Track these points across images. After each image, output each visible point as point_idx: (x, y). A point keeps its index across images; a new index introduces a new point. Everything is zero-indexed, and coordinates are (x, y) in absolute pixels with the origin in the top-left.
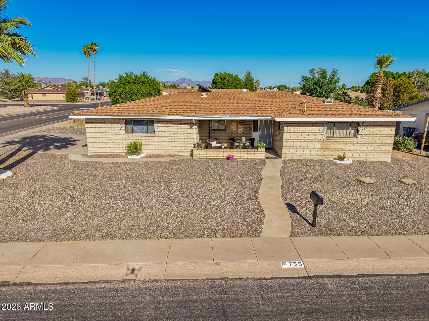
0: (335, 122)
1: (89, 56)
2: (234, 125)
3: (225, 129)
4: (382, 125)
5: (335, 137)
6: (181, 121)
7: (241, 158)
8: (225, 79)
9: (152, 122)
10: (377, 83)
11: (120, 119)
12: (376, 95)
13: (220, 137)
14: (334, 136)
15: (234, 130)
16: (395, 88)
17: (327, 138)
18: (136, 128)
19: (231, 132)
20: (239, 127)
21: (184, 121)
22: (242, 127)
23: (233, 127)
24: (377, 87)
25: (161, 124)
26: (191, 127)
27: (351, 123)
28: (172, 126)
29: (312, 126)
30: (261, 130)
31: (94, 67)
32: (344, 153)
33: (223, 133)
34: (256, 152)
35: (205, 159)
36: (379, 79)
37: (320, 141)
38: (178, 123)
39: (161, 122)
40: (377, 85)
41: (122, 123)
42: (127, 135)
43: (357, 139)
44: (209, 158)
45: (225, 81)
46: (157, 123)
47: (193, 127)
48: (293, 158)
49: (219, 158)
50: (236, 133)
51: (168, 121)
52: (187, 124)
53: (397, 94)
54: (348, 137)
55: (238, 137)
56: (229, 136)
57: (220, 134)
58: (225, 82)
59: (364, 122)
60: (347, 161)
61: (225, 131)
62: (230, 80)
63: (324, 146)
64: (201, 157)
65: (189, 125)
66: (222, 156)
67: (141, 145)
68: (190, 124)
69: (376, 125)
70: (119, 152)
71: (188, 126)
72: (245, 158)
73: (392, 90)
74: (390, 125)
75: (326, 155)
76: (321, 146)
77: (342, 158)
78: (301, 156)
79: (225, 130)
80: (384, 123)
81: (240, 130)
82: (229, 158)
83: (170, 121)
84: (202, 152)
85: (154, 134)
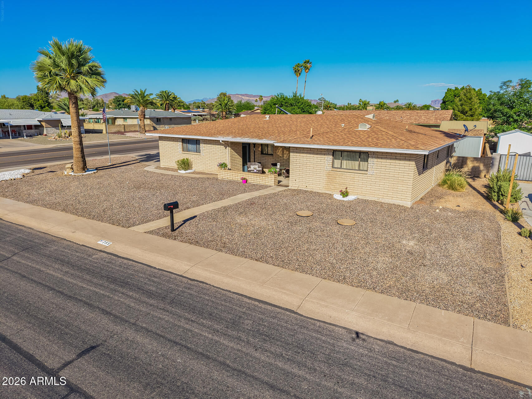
0: (342, 151)
1: (300, 75)
2: (280, 150)
3: (272, 154)
4: (387, 157)
5: (335, 168)
7: (255, 182)
13: (268, 162)
14: (342, 167)
15: (280, 155)
17: (333, 169)
18: (190, 146)
19: (278, 157)
20: (284, 152)
22: (288, 152)
23: (279, 152)
25: (204, 143)
26: (226, 148)
27: (360, 153)
29: (317, 154)
31: (305, 87)
32: (346, 188)
33: (271, 157)
34: (267, 178)
35: (226, 180)
37: (325, 172)
42: (183, 152)
43: (366, 172)
44: (229, 178)
50: (282, 159)
51: (210, 141)
54: (357, 170)
55: (284, 164)
56: (276, 161)
57: (268, 159)
59: (374, 152)
61: (272, 156)
63: (330, 178)
64: (223, 177)
69: (389, 157)
71: (223, 146)
74: (406, 158)
75: (332, 188)
76: (327, 177)
77: (344, 194)
78: (307, 186)
80: (399, 155)
81: (286, 156)
84: (224, 172)
85: (200, 153)
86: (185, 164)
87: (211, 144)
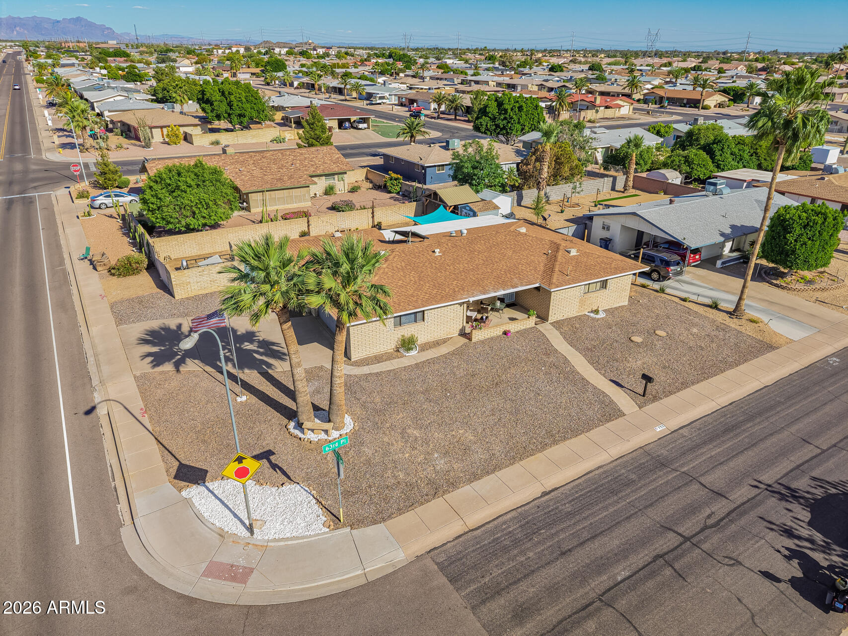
6: (452, 305)
7: (515, 329)
10: (543, 158)
12: (543, 175)
14: (589, 292)
17: (584, 295)
24: (544, 165)
26: (461, 306)
28: (442, 309)
34: (528, 321)
35: (484, 339)
36: (545, 153)
37: (579, 299)
40: (543, 162)
42: (395, 329)
43: (605, 290)
48: (558, 318)
49: (496, 334)
51: (439, 307)
53: (558, 166)
54: (599, 291)
60: (601, 315)
64: (479, 337)
65: (459, 305)
66: (499, 332)
67: (416, 339)
70: (386, 350)
71: (457, 305)
75: (582, 310)
76: (579, 303)
77: (596, 312)
78: (563, 316)
82: (506, 333)
84: (481, 333)
85: (424, 321)
86: (407, 344)
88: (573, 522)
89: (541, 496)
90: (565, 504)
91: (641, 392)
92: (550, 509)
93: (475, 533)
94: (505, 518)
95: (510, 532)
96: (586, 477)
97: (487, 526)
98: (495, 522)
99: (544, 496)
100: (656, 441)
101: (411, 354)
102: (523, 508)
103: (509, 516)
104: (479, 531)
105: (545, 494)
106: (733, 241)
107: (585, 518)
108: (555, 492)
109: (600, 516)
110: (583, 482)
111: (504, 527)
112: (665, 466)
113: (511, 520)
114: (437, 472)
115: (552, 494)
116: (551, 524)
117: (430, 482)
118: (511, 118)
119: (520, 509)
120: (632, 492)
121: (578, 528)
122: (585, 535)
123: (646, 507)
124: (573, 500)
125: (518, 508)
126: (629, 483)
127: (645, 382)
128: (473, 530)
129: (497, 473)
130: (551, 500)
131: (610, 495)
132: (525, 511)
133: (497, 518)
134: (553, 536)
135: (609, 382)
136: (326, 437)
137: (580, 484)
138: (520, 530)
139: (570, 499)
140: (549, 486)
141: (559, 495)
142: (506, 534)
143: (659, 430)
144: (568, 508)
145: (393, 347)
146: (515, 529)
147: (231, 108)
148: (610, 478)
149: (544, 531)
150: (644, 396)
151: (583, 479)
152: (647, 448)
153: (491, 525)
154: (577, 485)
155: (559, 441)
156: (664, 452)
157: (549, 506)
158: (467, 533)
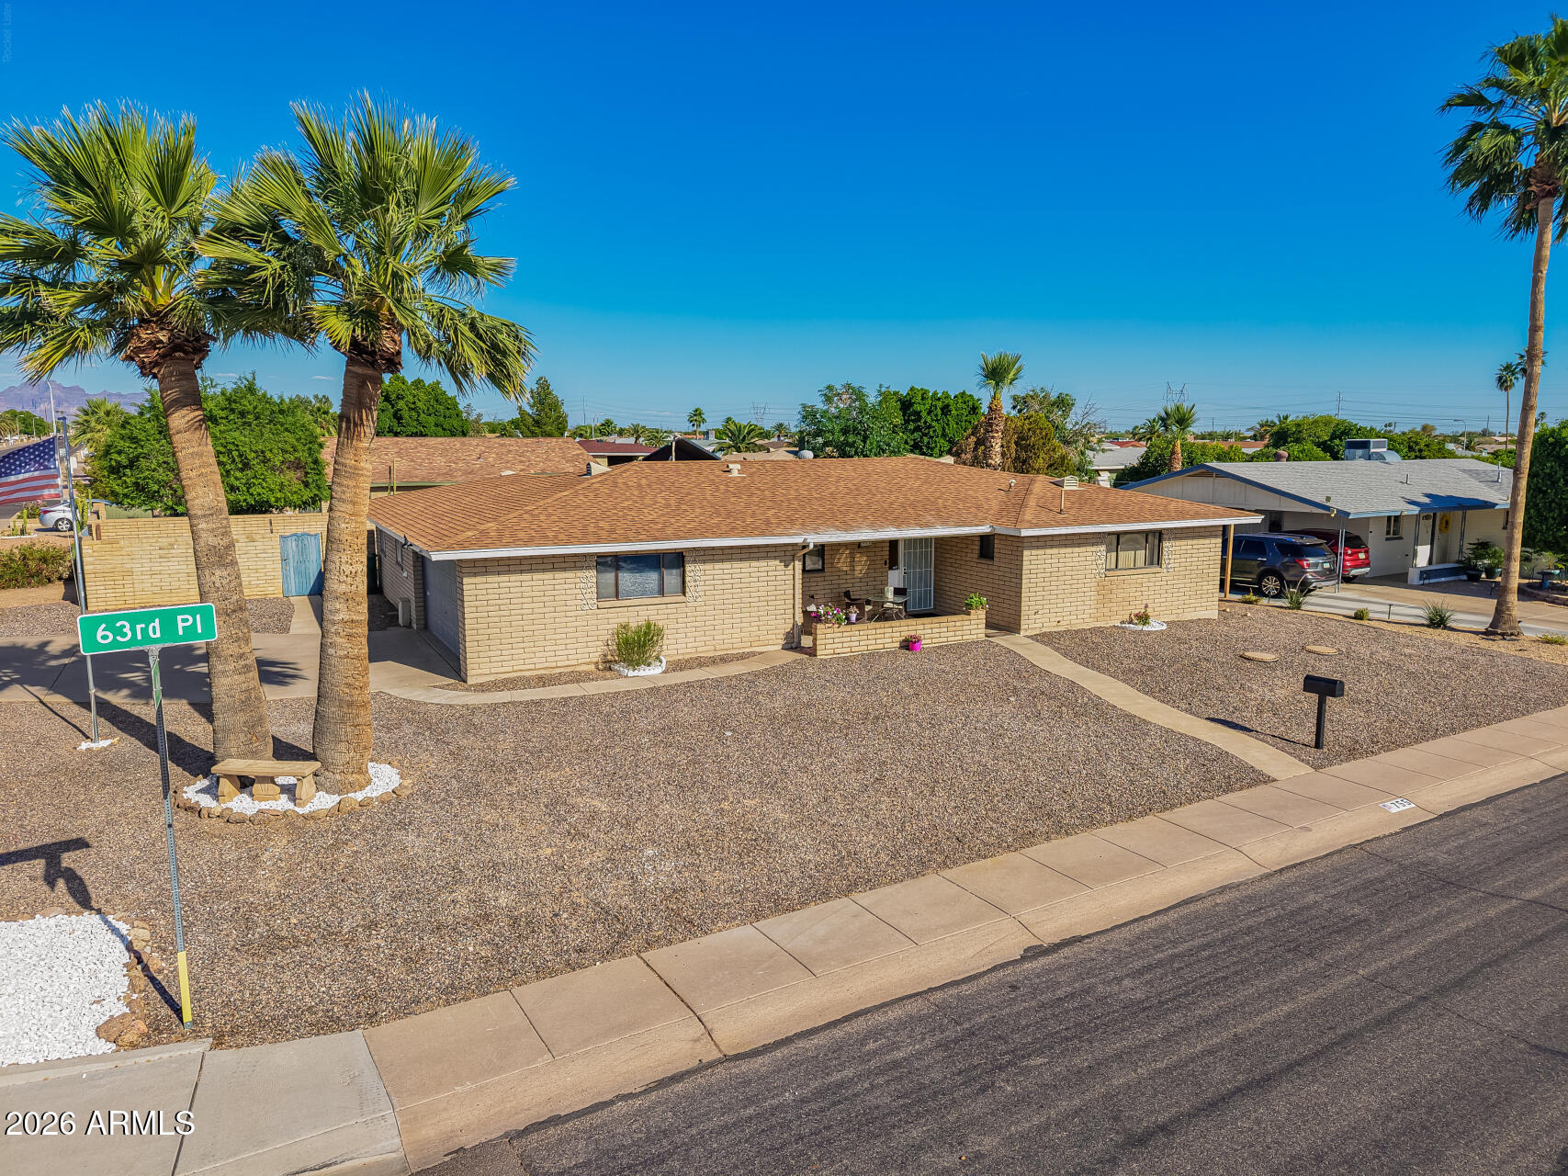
0: (1118, 535)
2: (844, 556)
3: (820, 568)
4: (1189, 535)
5: (1118, 569)
6: (761, 550)
8: (400, 397)
9: (678, 560)
10: (991, 427)
11: (585, 555)
12: (992, 459)
14: (1117, 567)
15: (845, 569)
16: (1021, 438)
17: (1108, 573)
18: (627, 578)
19: (837, 574)
20: (856, 559)
21: (768, 549)
22: (865, 558)
23: (842, 563)
24: (993, 437)
25: (704, 562)
26: (786, 566)
27: (1147, 533)
28: (735, 566)
29: (1079, 545)
30: (908, 565)
32: (1145, 607)
33: (819, 578)
34: (967, 623)
35: (848, 655)
36: (995, 418)
37: (1093, 580)
38: (752, 555)
39: (704, 558)
40: (992, 431)
41: (588, 568)
42: (602, 605)
43: (1158, 569)
44: (857, 649)
45: (401, 404)
46: (695, 561)
47: (791, 567)
48: (1044, 630)
49: (881, 646)
50: (849, 577)
51: (726, 552)
52: (775, 558)
53: (1023, 455)
54: (1144, 568)
55: (855, 589)
56: (832, 587)
58: (400, 410)
60: (1155, 626)
61: (823, 575)
62: (419, 404)
63: (1104, 593)
64: (837, 651)
65: (781, 562)
66: (890, 640)
67: (660, 632)
68: (783, 559)
70: (575, 662)
71: (777, 562)
72: (941, 640)
73: (1013, 446)
74: (1212, 533)
75: (1104, 614)
76: (1096, 593)
77: (1144, 618)
78: (1059, 622)
79: (823, 570)
80: (1204, 530)
81: (860, 568)
82: (909, 645)
83: (730, 551)
84: (840, 635)
85: (684, 593)
86: (635, 647)
87: (730, 560)
88: (1159, 1032)
89: (1023, 958)
90: (1118, 980)
91: (1311, 739)
92: (1060, 993)
93: (744, 1066)
94: (879, 1018)
95: (896, 1065)
96: (1185, 911)
97: (801, 1044)
98: (838, 1033)
99: (1035, 957)
100: (1396, 833)
101: (642, 673)
102: (954, 991)
103: (894, 1014)
104: (760, 1060)
105: (1033, 953)
106: (1432, 544)
107: (1206, 1022)
108: (1076, 948)
109: (1267, 1016)
110: (1176, 921)
111: (871, 1046)
112: (1459, 887)
113: (901, 1024)
114: (638, 894)
115: (1066, 951)
116: (1067, 1039)
117: (606, 914)
118: (930, 427)
119: (939, 995)
120: (1370, 948)
121: (1185, 1051)
122: (1222, 1076)
123: (1442, 991)
124: (1150, 968)
125: (931, 990)
126: (1350, 927)
127: (1315, 697)
128: (737, 1057)
129: (855, 896)
130: (1061, 968)
131: (1290, 956)
132: (959, 998)
133: (847, 1019)
134: (1080, 1078)
135: (1208, 722)
136: (291, 806)
137: (1166, 927)
138: (939, 1055)
139: (1138, 964)
140: (1049, 932)
141: (1093, 955)
142: (880, 1071)
143: (1394, 810)
144: (1133, 990)
145: (596, 657)
146: (919, 1055)
147: (399, 423)
148: (1273, 914)
149: (1040, 1061)
150: (1318, 745)
151: (1173, 915)
152: (1376, 847)
153: (816, 1040)
154: (1154, 931)
155: (1074, 826)
156: (1441, 856)
157: (1056, 985)
158: (711, 1065)
